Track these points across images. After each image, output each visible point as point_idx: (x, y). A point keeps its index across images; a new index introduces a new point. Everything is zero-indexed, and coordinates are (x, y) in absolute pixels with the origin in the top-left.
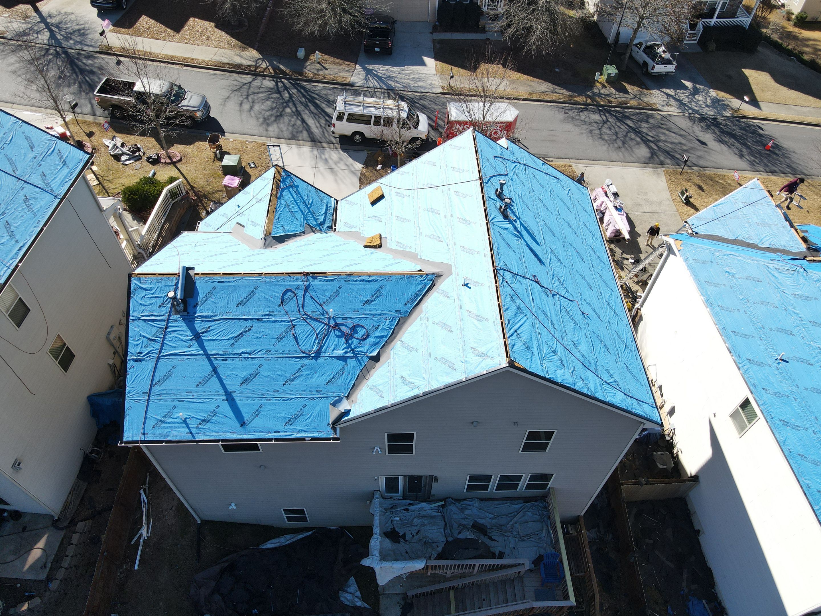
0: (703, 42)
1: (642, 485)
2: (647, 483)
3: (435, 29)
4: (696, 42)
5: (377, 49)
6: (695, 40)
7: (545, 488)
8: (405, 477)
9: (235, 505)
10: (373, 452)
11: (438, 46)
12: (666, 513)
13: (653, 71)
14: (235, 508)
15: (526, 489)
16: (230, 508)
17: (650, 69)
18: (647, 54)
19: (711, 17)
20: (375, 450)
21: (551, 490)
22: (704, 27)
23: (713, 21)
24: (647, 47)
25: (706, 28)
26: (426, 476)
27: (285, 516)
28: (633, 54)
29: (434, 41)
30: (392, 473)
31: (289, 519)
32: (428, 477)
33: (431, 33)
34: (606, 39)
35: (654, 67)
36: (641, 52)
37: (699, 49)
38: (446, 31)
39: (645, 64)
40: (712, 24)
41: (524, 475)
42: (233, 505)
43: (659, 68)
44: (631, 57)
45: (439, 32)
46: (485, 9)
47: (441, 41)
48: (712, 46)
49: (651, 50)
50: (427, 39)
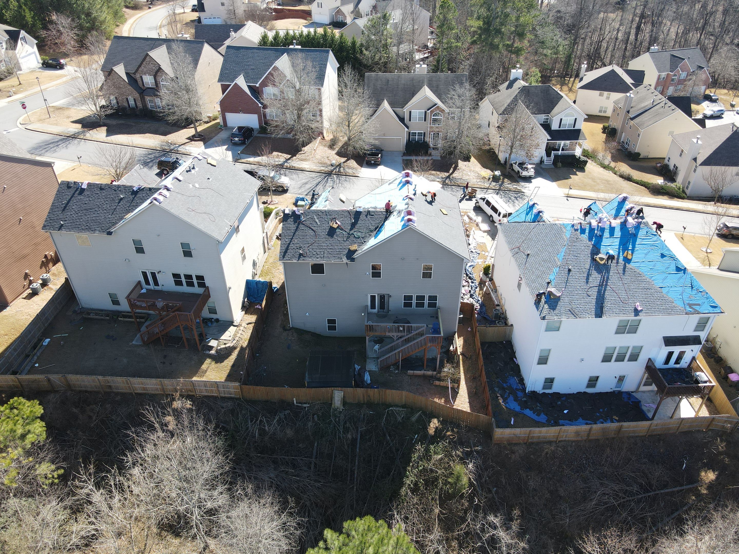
0: (555, 163)
2: (490, 326)
3: (404, 154)
4: (552, 163)
5: (372, 162)
6: (550, 162)
7: (436, 306)
8: (378, 295)
10: (366, 275)
11: (405, 162)
12: (501, 347)
13: (522, 175)
14: (308, 315)
15: (428, 307)
16: (306, 315)
17: (520, 173)
18: (519, 167)
19: (558, 150)
21: (438, 307)
22: (554, 155)
23: (560, 152)
24: (520, 164)
25: (556, 156)
26: (387, 294)
27: (327, 325)
28: (514, 168)
29: (403, 160)
30: (373, 293)
31: (329, 328)
32: (387, 296)
33: (402, 156)
34: (500, 162)
35: (522, 173)
36: (516, 166)
37: (553, 167)
38: (409, 155)
39: (518, 171)
40: (560, 154)
41: (426, 295)
42: (308, 313)
43: (525, 173)
44: (512, 170)
45: (406, 156)
46: (431, 145)
47: (407, 160)
48: (560, 164)
49: (521, 165)
50: (400, 159)
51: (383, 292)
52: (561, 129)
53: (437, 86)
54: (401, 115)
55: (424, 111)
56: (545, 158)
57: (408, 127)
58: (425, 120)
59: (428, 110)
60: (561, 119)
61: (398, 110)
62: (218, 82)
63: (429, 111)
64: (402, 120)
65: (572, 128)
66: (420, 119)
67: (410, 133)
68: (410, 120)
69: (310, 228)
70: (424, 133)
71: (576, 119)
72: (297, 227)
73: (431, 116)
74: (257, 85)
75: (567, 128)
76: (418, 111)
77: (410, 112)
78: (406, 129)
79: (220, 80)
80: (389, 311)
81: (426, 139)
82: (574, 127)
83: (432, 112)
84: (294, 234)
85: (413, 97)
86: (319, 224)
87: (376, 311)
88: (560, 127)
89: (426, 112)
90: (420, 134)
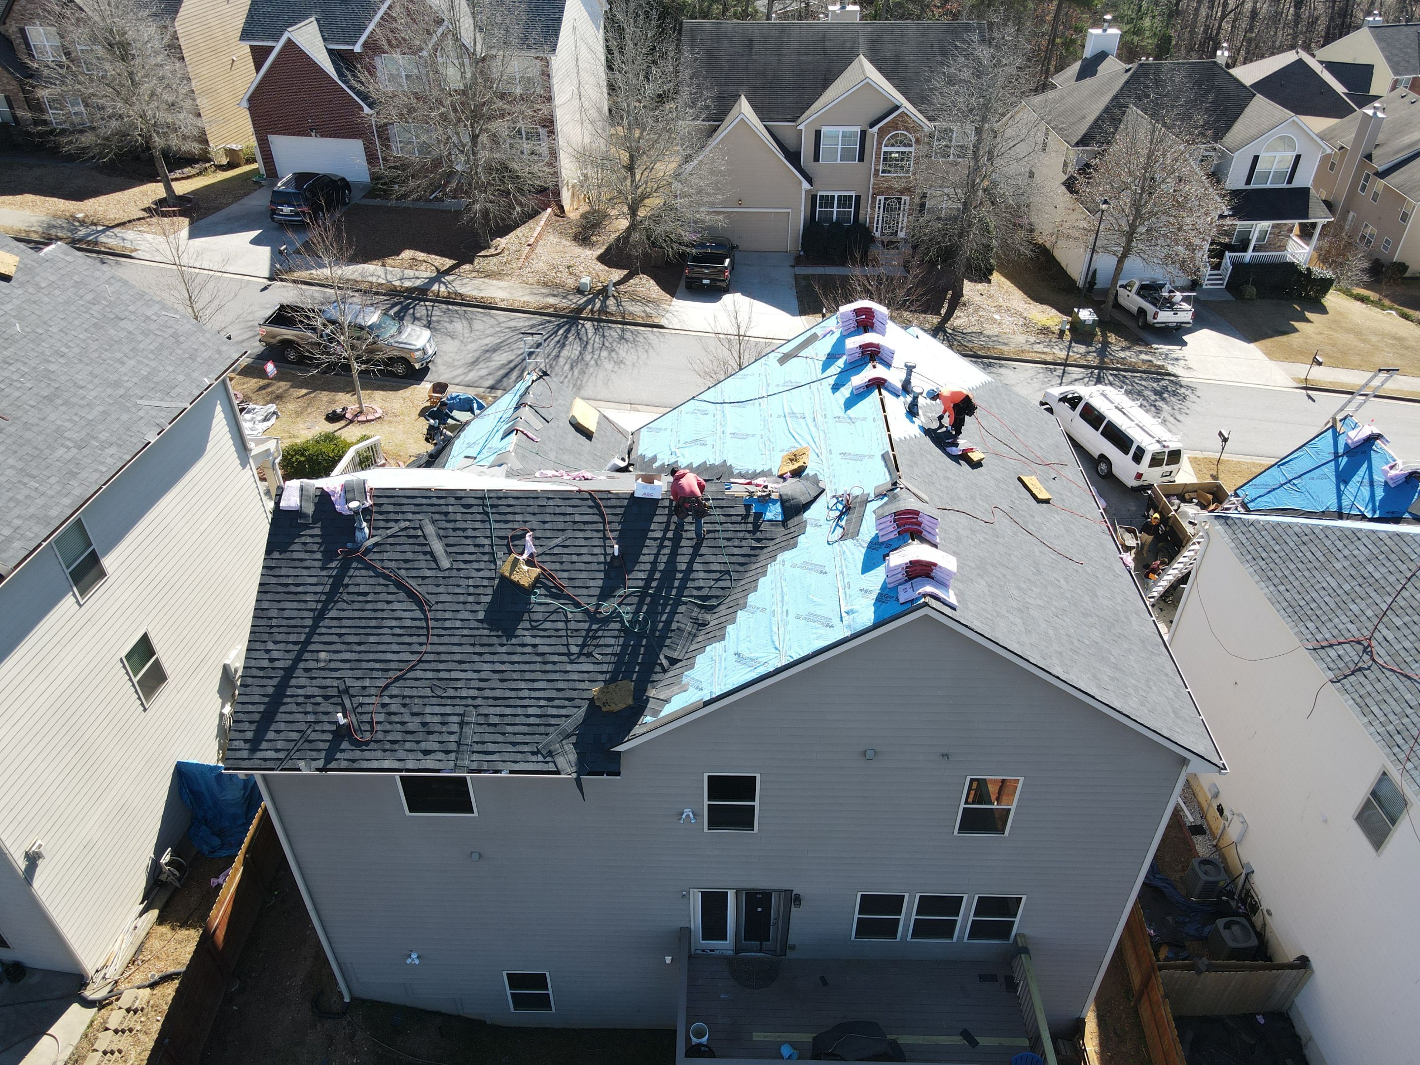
0: (1234, 286)
1: (1199, 972)
2: (1210, 968)
3: (798, 261)
4: (1224, 287)
5: (705, 281)
6: (1222, 284)
7: (1007, 936)
8: (738, 892)
9: (418, 957)
10: (680, 819)
11: (803, 283)
12: (1253, 1042)
13: (1155, 321)
14: (417, 962)
15: (970, 937)
16: (409, 961)
17: (1150, 318)
18: (1143, 297)
19: (1245, 249)
20: (684, 816)
21: (1018, 938)
22: (1233, 264)
23: (1248, 256)
24: (1143, 287)
25: (1238, 266)
26: (779, 891)
27: (509, 992)
28: (1122, 300)
29: (796, 277)
30: (714, 885)
31: (519, 1000)
32: (782, 894)
33: (793, 266)
34: (1074, 282)
35: (1155, 316)
36: (1132, 295)
37: (1229, 297)
38: (815, 264)
39: (1142, 312)
40: (1247, 260)
41: (965, 897)
42: (414, 956)
43: (1165, 316)
44: (1117, 306)
45: (805, 265)
46: (878, 234)
47: (806, 277)
48: (1251, 290)
49: (1150, 291)
50: (786, 274)
51: (760, 882)
52: (1252, 186)
53: (897, 58)
54: (789, 141)
55: (858, 129)
56: (1207, 271)
57: (810, 180)
58: (861, 159)
59: (872, 125)
60: (1256, 159)
61: (782, 126)
62: (242, 38)
63: (875, 129)
64: (793, 157)
65: (1285, 185)
66: (846, 155)
67: (814, 197)
68: (816, 158)
69: (400, 585)
70: (858, 198)
71: (1298, 157)
72: (338, 583)
73: (880, 144)
74: (357, 48)
75: (1268, 185)
76: (841, 129)
77: (818, 133)
78: (806, 185)
79: (245, 35)
80: (785, 947)
81: (861, 217)
82: (1290, 181)
83: (882, 133)
84: (320, 616)
85: (825, 87)
86: (445, 563)
87: (726, 945)
88: (1248, 182)
89: (863, 133)
90: (844, 201)
